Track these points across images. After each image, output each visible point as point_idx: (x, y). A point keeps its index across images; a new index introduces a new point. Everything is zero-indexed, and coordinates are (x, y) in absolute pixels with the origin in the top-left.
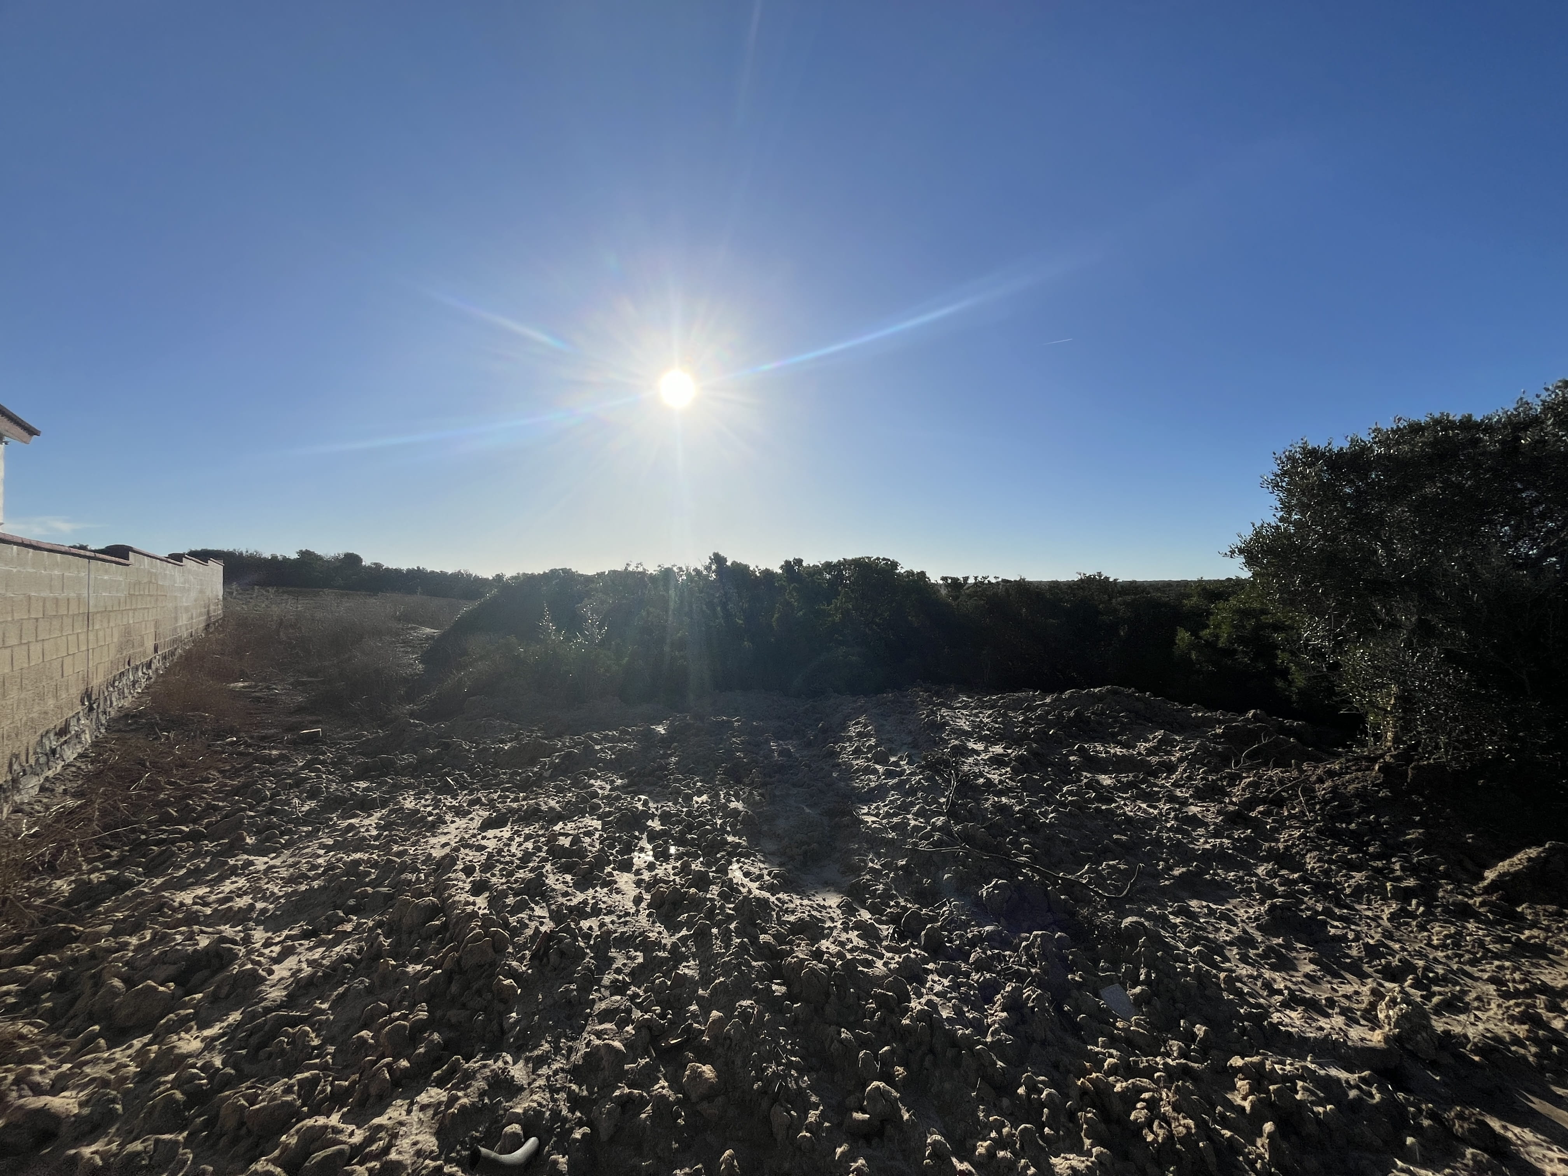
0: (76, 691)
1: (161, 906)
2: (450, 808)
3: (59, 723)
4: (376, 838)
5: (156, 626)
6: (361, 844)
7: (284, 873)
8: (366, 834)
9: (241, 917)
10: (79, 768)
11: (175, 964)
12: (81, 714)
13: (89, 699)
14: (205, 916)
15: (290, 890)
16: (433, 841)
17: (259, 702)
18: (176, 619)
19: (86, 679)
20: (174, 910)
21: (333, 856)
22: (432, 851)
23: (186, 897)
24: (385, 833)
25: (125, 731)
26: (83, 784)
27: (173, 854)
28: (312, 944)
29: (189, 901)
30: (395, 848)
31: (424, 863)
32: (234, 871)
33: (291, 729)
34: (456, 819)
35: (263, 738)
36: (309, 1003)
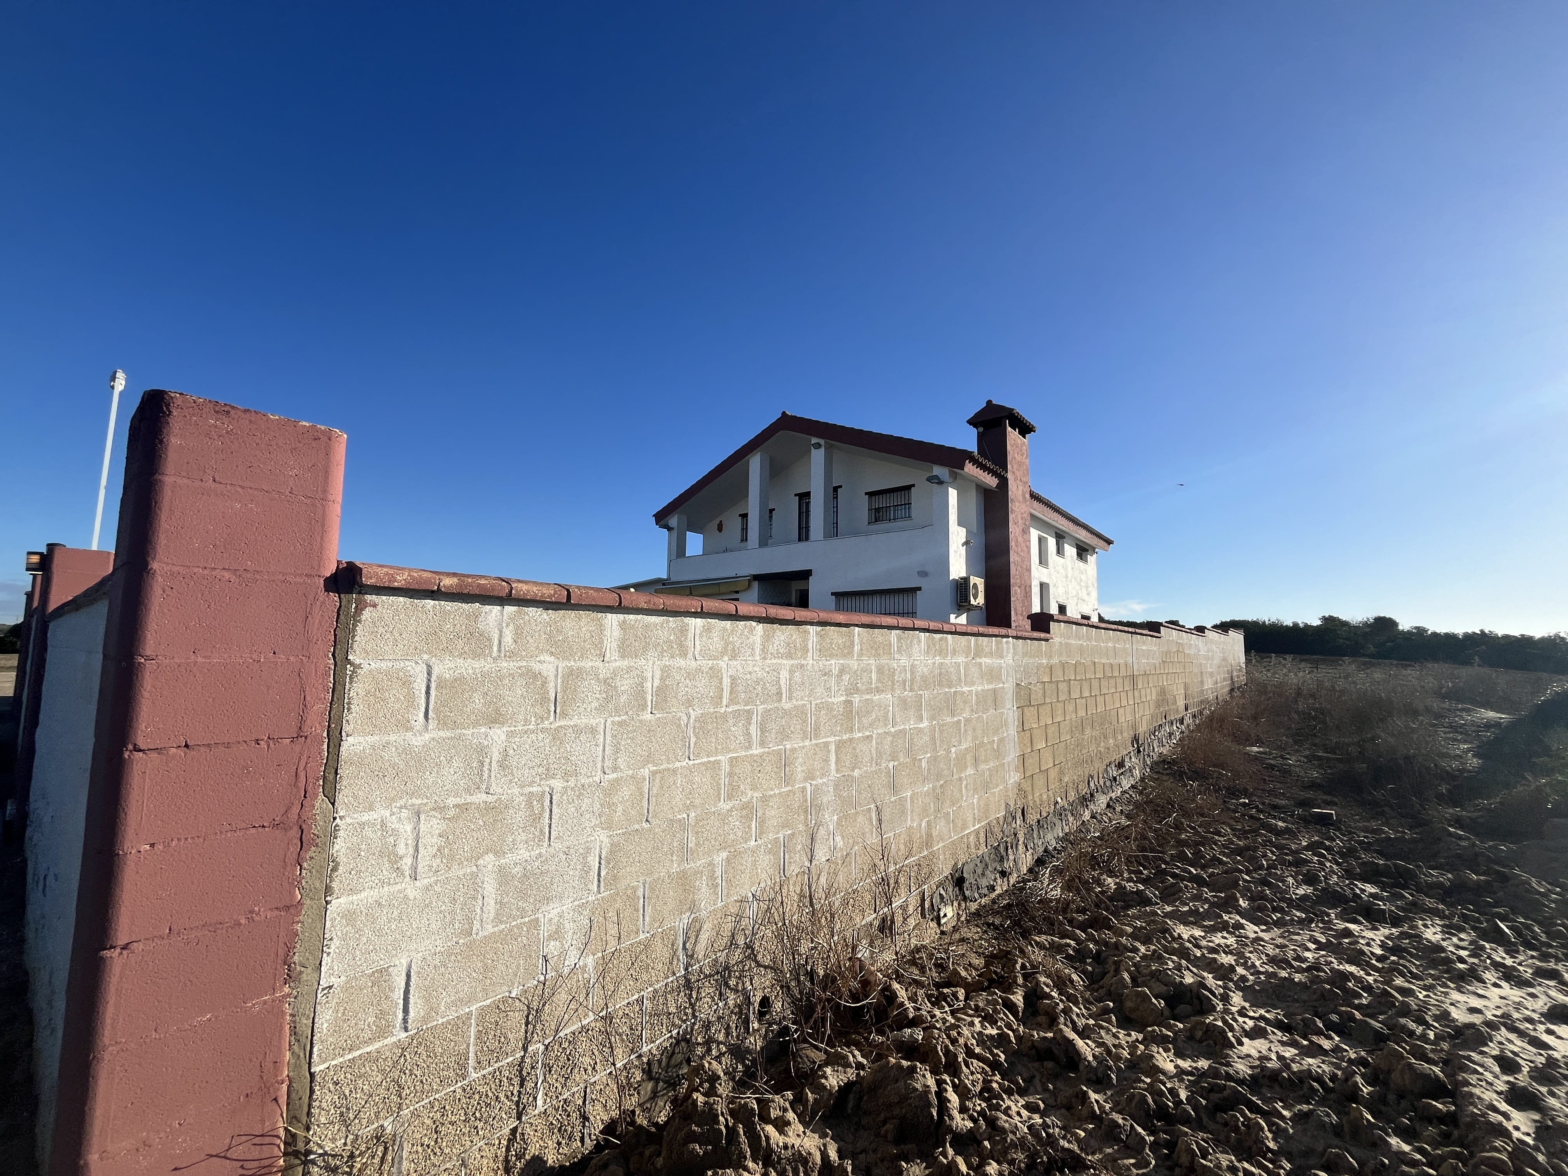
0: (1128, 735)
1: (1166, 930)
2: (1497, 965)
3: (1117, 757)
4: (1380, 959)
5: (1186, 689)
6: (1357, 957)
7: (1270, 950)
8: (1365, 949)
9: (1224, 973)
10: (1131, 796)
11: (1166, 985)
12: (1132, 753)
13: (1138, 743)
14: (1195, 956)
15: (1271, 970)
16: (1455, 996)
17: (1273, 770)
18: (1202, 683)
19: (1134, 727)
20: (1174, 939)
21: (1323, 956)
22: (1452, 1009)
23: (1184, 932)
24: (1393, 958)
25: (1162, 774)
26: (1132, 810)
27: (1181, 890)
28: (1285, 1039)
29: (1185, 936)
30: (1399, 981)
31: (1436, 1018)
32: (1225, 927)
33: (1303, 804)
34: (1503, 983)
35: (1275, 807)
36: (1271, 1098)
